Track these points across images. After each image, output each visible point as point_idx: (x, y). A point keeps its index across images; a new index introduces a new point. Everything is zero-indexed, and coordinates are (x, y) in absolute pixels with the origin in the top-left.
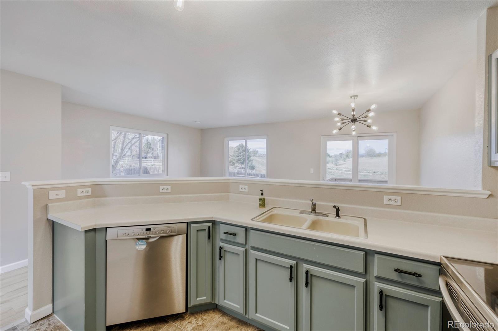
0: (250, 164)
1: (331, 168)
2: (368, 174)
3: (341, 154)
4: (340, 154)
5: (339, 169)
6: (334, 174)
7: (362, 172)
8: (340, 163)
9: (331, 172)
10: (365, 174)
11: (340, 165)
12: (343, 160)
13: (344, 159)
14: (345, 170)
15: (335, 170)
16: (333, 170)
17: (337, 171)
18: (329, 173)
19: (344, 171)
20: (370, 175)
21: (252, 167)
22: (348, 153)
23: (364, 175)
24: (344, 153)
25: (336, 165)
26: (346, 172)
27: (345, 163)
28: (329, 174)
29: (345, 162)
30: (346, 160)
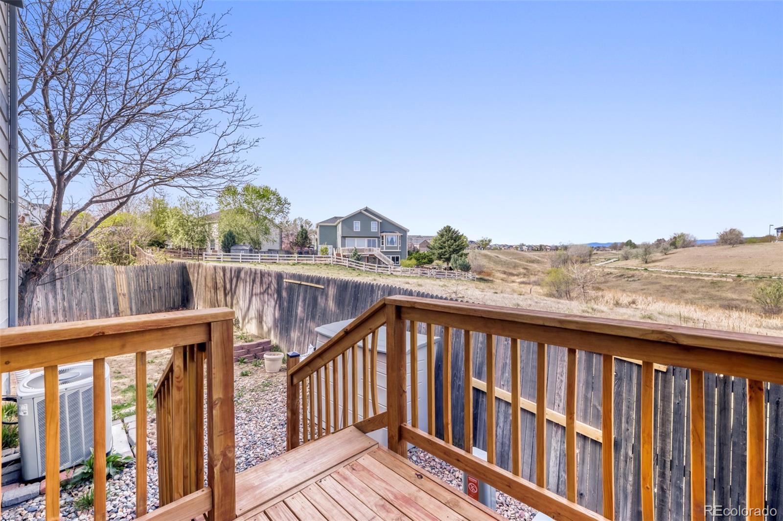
0: (460, 262)
1: (635, 268)
2: (724, 279)
3: (660, 242)
4: (658, 240)
5: (653, 270)
6: (639, 280)
7: (708, 276)
8: (653, 259)
9: (633, 276)
10: (715, 279)
11: (653, 262)
12: (662, 252)
13: (665, 251)
14: (666, 271)
15: (643, 272)
16: (637, 272)
17: (646, 274)
18: (629, 277)
19: (663, 274)
20: (726, 282)
21: (465, 265)
22: (675, 238)
23: (712, 283)
24: (666, 239)
25: (646, 262)
26: (667, 276)
27: (666, 259)
28: (630, 279)
29: (665, 256)
30: (670, 252)
